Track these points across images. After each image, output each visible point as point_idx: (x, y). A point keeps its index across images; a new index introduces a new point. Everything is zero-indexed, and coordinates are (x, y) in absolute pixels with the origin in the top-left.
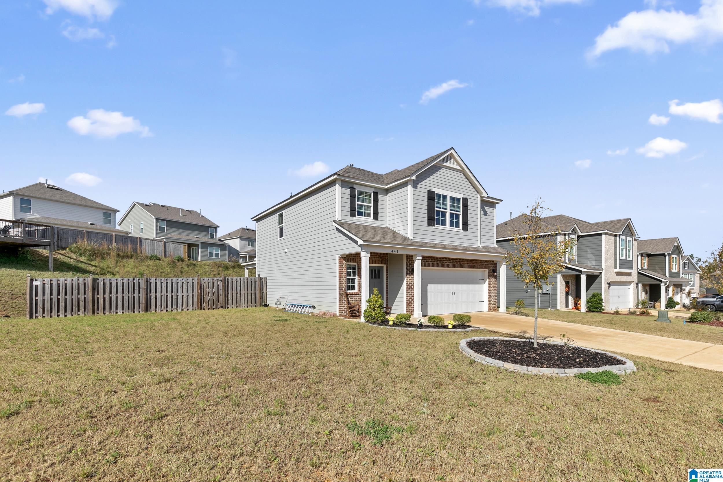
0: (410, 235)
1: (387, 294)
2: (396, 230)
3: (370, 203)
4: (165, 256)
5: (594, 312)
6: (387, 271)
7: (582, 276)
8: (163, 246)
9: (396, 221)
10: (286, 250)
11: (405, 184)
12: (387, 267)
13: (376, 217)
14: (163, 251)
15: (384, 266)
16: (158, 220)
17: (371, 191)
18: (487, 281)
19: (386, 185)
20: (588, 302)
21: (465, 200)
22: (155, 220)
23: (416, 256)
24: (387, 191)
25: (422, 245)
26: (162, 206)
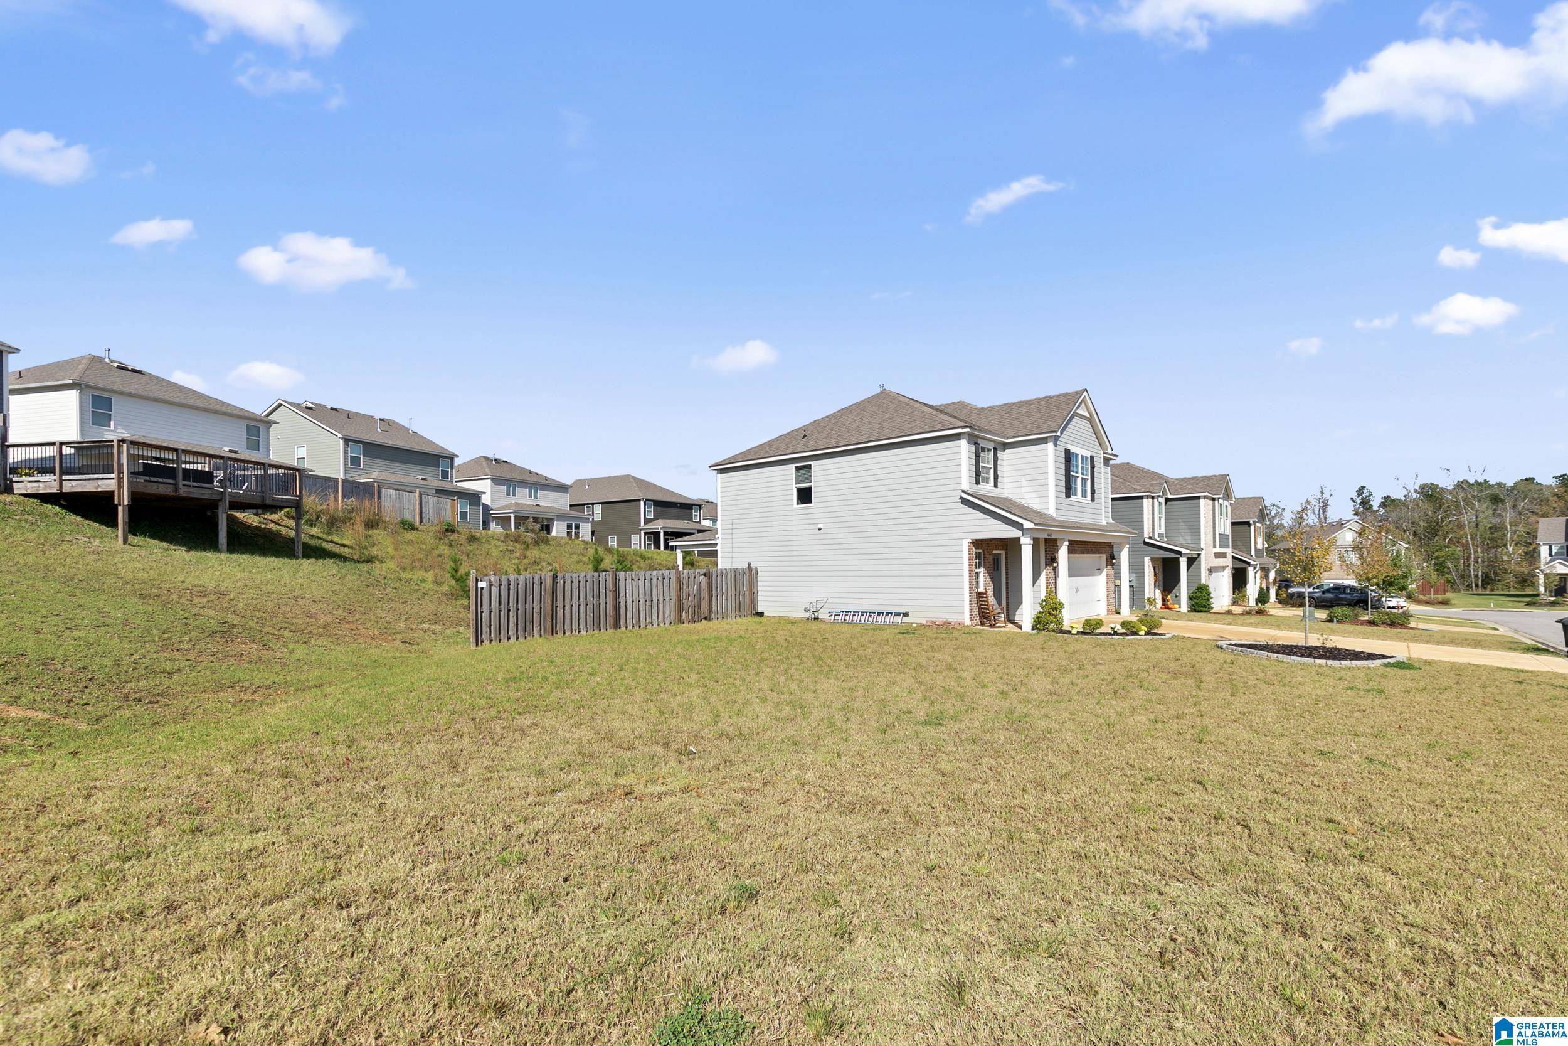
0: (1051, 511)
1: (1007, 593)
2: (1023, 502)
3: (988, 463)
4: (421, 521)
5: (1201, 611)
6: (1006, 560)
7: (1181, 559)
8: (417, 503)
9: (1023, 490)
10: (820, 526)
11: (1044, 441)
12: (1006, 554)
13: (996, 485)
14: (417, 511)
15: (1003, 552)
16: (347, 441)
17: (991, 446)
18: (1105, 570)
19: (1008, 438)
20: (1190, 598)
21: (1092, 458)
22: (342, 442)
23: (1063, 540)
24: (1005, 446)
25: (1071, 525)
26: (332, 409)
